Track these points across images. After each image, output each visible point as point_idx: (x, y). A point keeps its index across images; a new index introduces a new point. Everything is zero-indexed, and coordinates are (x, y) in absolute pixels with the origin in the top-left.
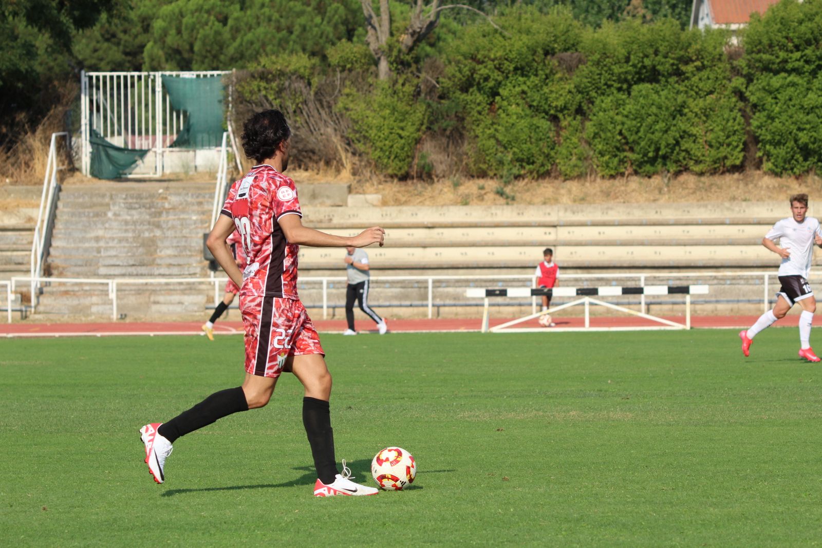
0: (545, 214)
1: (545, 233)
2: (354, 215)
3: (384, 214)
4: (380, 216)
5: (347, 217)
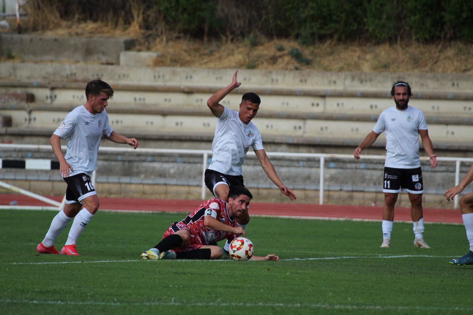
0: (330, 82)
1: (313, 105)
2: (124, 76)
3: (157, 75)
4: (153, 78)
5: (117, 77)
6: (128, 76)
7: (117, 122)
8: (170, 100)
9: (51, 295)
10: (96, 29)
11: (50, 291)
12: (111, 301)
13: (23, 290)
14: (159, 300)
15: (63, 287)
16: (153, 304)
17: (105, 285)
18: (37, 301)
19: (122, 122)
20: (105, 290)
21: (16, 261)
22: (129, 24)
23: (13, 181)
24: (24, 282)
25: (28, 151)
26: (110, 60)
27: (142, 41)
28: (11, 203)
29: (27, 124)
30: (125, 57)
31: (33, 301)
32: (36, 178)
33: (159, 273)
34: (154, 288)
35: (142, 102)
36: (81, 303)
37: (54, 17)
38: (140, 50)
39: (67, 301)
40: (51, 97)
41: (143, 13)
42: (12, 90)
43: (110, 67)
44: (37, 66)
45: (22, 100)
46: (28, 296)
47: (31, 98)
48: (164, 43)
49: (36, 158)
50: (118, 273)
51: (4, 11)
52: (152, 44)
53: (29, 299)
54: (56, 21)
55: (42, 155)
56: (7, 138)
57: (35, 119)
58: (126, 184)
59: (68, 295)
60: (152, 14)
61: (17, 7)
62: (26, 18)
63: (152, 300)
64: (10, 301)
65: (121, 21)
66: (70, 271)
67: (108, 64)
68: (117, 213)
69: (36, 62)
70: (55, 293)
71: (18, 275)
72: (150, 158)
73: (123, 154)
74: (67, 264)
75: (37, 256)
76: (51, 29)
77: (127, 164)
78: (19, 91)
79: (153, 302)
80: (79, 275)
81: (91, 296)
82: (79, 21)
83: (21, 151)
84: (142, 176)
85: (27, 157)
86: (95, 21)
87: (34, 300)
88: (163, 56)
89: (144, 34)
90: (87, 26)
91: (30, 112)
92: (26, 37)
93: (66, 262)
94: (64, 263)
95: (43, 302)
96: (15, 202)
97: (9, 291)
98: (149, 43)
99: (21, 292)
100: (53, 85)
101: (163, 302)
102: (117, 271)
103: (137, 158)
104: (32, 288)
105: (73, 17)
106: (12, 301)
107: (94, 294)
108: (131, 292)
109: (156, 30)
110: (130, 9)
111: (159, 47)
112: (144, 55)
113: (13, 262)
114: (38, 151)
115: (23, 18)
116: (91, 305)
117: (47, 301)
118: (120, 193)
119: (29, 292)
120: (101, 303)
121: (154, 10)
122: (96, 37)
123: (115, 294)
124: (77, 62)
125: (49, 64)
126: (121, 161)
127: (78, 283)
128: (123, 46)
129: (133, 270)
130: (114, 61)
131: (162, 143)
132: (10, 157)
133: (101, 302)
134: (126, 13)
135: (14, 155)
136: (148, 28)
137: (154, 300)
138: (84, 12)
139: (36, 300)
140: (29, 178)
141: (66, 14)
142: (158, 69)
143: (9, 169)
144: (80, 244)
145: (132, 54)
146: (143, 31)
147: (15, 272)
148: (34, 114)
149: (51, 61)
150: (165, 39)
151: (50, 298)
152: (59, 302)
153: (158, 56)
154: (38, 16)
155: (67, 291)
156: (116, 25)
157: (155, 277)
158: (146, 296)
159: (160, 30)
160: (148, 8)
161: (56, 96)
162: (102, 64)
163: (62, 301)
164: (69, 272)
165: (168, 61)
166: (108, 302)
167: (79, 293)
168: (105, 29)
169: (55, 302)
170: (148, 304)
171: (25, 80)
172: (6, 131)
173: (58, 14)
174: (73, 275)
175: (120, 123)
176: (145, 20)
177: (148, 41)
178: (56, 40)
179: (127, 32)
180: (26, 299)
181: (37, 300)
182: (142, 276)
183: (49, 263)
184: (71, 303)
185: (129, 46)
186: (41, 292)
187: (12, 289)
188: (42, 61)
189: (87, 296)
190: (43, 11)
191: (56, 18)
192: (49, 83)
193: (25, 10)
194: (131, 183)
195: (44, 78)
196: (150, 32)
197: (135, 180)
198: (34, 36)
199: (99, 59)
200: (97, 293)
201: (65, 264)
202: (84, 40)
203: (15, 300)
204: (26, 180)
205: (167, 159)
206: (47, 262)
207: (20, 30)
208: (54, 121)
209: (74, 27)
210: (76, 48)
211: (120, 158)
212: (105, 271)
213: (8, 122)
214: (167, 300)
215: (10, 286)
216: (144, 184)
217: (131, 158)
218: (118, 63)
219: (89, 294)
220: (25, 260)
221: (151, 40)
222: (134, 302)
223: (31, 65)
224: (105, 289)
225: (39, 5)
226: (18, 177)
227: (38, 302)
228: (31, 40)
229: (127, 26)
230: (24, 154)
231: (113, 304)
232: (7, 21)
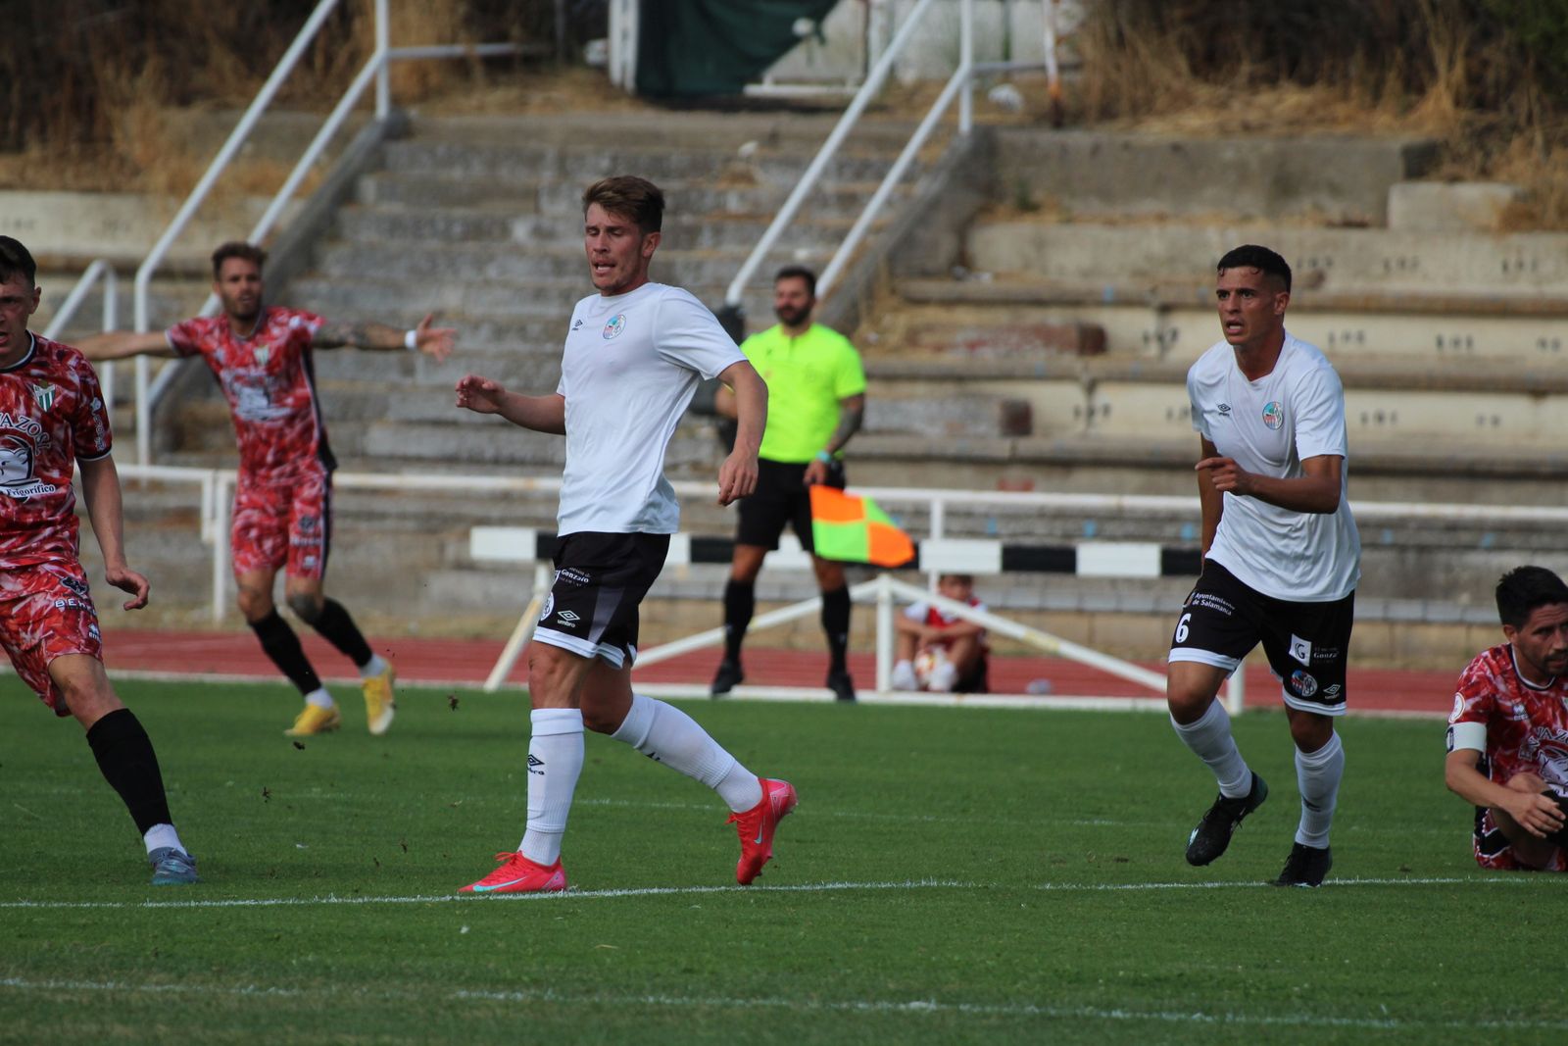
2: (1402, 263)
3: (1513, 260)
4: (1498, 269)
5: (1378, 269)
6: (1415, 265)
7: (1380, 418)
8: (1556, 345)
9: (1169, 992)
10: (1311, 110)
11: (1166, 980)
12: (1370, 1014)
13: (1078, 973)
14: (1532, 1011)
15: (1208, 967)
16: (1511, 1024)
17: (1347, 961)
18: (1124, 1012)
19: (1394, 418)
20: (1348, 978)
21: (1052, 880)
22: (1421, 91)
23: (1038, 615)
24: (1079, 950)
25: (1086, 515)
26: (1356, 214)
27: (1464, 148)
28: (1032, 686)
29: (1080, 426)
30: (1406, 201)
31: (1110, 1012)
32: (1110, 604)
33: (1529, 923)
34: (1513, 970)
35: (1463, 349)
36: (1269, 1020)
37: (1170, 71)
38: (1454, 179)
39: (1223, 1013)
40: (1160, 338)
41: (1468, 54)
42: (1034, 316)
43: (1355, 236)
44: (1115, 236)
45: (1064, 347)
46: (1093, 994)
47: (1094, 341)
48: (1537, 154)
49: (1113, 538)
50: (1392, 920)
51: (1007, 55)
52: (1496, 157)
53: (1097, 1006)
54: (1177, 85)
55: (1131, 528)
56: (1015, 474)
57: (1107, 410)
58: (1412, 623)
59: (1227, 991)
60: (1497, 56)
61: (1049, 41)
62: (1077, 78)
63: (1509, 1012)
64: (1037, 1011)
65: (1393, 81)
66: (1230, 913)
67: (1348, 224)
68: (1381, 721)
69: (1111, 223)
70: (1185, 986)
71: (1061, 926)
72: (1489, 539)
73: (1398, 524)
74: (1220, 889)
75: (1121, 864)
76: (1161, 114)
77: (1411, 557)
78: (1055, 318)
79: (1509, 1019)
80: (1261, 928)
81: (1301, 997)
82: (1254, 83)
83: (1060, 515)
84: (1465, 598)
85: (1082, 536)
86: (1306, 82)
87: (1115, 1009)
88: (1534, 195)
89: (1469, 123)
90: (1279, 101)
91: (1091, 387)
92: (1078, 139)
93: (1217, 885)
94: (1209, 885)
95: (1146, 1016)
96: (1044, 684)
97: (1032, 976)
98: (1488, 155)
99: (1070, 982)
100: (1168, 296)
101: (1544, 1019)
102: (1388, 913)
103: (1446, 539)
104: (1108, 969)
105: (1233, 72)
106: (1043, 1010)
107: (1313, 990)
108: (1435, 984)
109: (1511, 109)
110: (1424, 41)
111: (1520, 165)
112: (1471, 193)
113: (1043, 880)
114: (1117, 516)
115: (1069, 76)
116: (1304, 1025)
117: (1159, 1011)
118: (1392, 656)
119: (1097, 980)
120: (1335, 1021)
121: (1504, 43)
122: (1311, 137)
123: (1382, 991)
124: (1246, 219)
125: (1155, 229)
126: (1393, 546)
127: (1260, 953)
128: (1399, 166)
129: (1442, 913)
130: (1368, 217)
131: (1530, 488)
132: (1028, 534)
133: (1337, 1017)
134: (1410, 55)
135: (1040, 528)
136: (1481, 104)
137: (1514, 1012)
138: (1269, 53)
139: (1122, 1007)
140: (1091, 604)
141: (1209, 62)
142: (1516, 239)
143: (1024, 577)
144: (1261, 823)
145: (1429, 190)
146: (1465, 114)
147: (1051, 916)
148: (1106, 395)
149: (1161, 218)
150: (1539, 139)
151: (1166, 1001)
152: (1197, 1016)
153: (1517, 197)
154: (1118, 68)
155: (1224, 980)
156: (1377, 94)
157: (1513, 935)
158: (1486, 999)
159: (1523, 111)
160: (1486, 35)
161: (1175, 335)
162: (1330, 225)
163: (1207, 1013)
164: (1227, 916)
165: (1552, 214)
166: (1361, 1017)
167: (1264, 987)
168: (1341, 110)
169: (1183, 1016)
170: (1495, 1024)
171: (1073, 283)
172: (1014, 448)
173: (1182, 63)
174: (1240, 927)
175: (1387, 424)
176: (1474, 78)
177: (1482, 147)
178: (1176, 148)
179: (1413, 117)
180: (1088, 1004)
181: (1126, 1009)
182: (1471, 931)
183: (1161, 886)
184: (1238, 1019)
185: (1421, 163)
186: (1136, 983)
187: (1041, 973)
188: (1130, 219)
189: (1288, 997)
190: (1136, 54)
191: (1178, 74)
192: (1153, 291)
193: (1076, 49)
194: (1424, 622)
195: (1139, 273)
196: (1490, 117)
197: (1438, 611)
198: (1107, 134)
199: (1318, 207)
200: (1323, 988)
201: (1212, 888)
202: (1268, 147)
203: (1054, 1008)
204: (1080, 612)
205: (1546, 540)
206: (1153, 883)
207: (1059, 116)
208: (1169, 415)
209: (1236, 105)
210: (1242, 175)
211: (1388, 537)
212: (1346, 915)
213: (1019, 420)
214: (1557, 1012)
215: (1036, 961)
216: (1470, 625)
217: (1428, 538)
218: (1382, 223)
219: (1296, 989)
220: (1081, 875)
221: (1493, 144)
222: (1450, 1019)
223: (1096, 232)
224: (1348, 973)
225: (1120, 35)
226: (1054, 602)
227: (1128, 1016)
228: (1096, 150)
229: (1413, 97)
230: (1071, 526)
231: (1376, 1024)
232: (1018, 86)
